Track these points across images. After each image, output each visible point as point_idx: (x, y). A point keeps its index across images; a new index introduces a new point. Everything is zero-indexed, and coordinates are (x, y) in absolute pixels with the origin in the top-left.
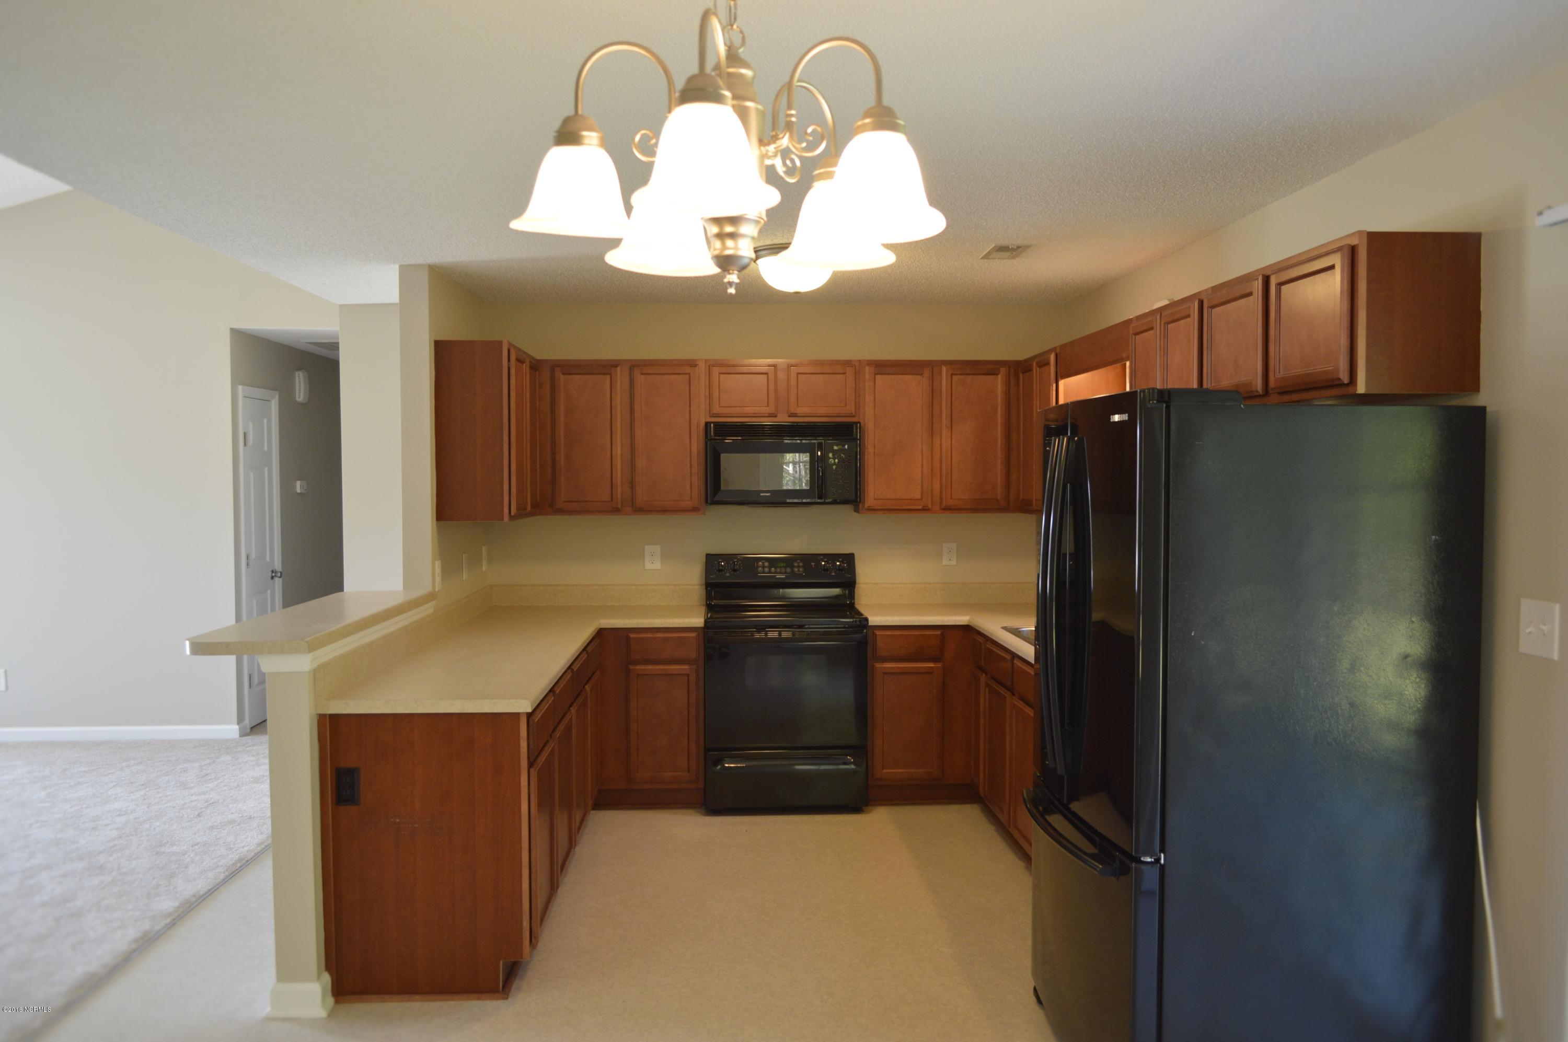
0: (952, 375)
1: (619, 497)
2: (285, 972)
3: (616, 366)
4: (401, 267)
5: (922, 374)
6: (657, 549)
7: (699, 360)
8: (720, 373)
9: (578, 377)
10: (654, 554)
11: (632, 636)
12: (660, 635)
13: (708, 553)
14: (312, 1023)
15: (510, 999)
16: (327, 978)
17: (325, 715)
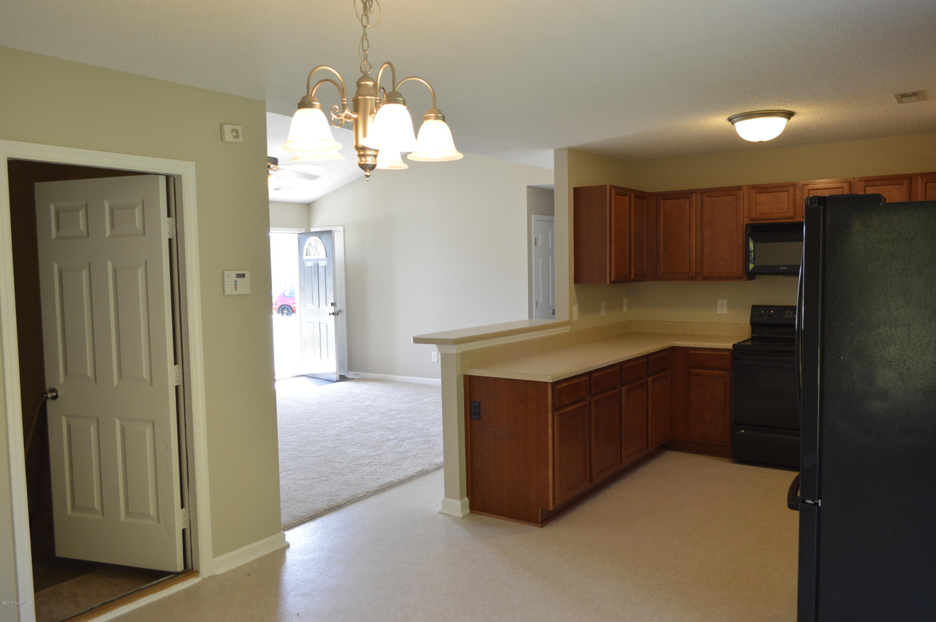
0: (926, 183)
1: (694, 271)
2: (448, 494)
3: (693, 193)
4: (555, 150)
5: (902, 184)
6: (725, 301)
7: (743, 186)
8: (757, 193)
9: (670, 201)
10: (723, 305)
11: (691, 352)
12: (708, 352)
13: (754, 304)
14: (455, 518)
15: (543, 528)
16: (466, 500)
17: (466, 375)
